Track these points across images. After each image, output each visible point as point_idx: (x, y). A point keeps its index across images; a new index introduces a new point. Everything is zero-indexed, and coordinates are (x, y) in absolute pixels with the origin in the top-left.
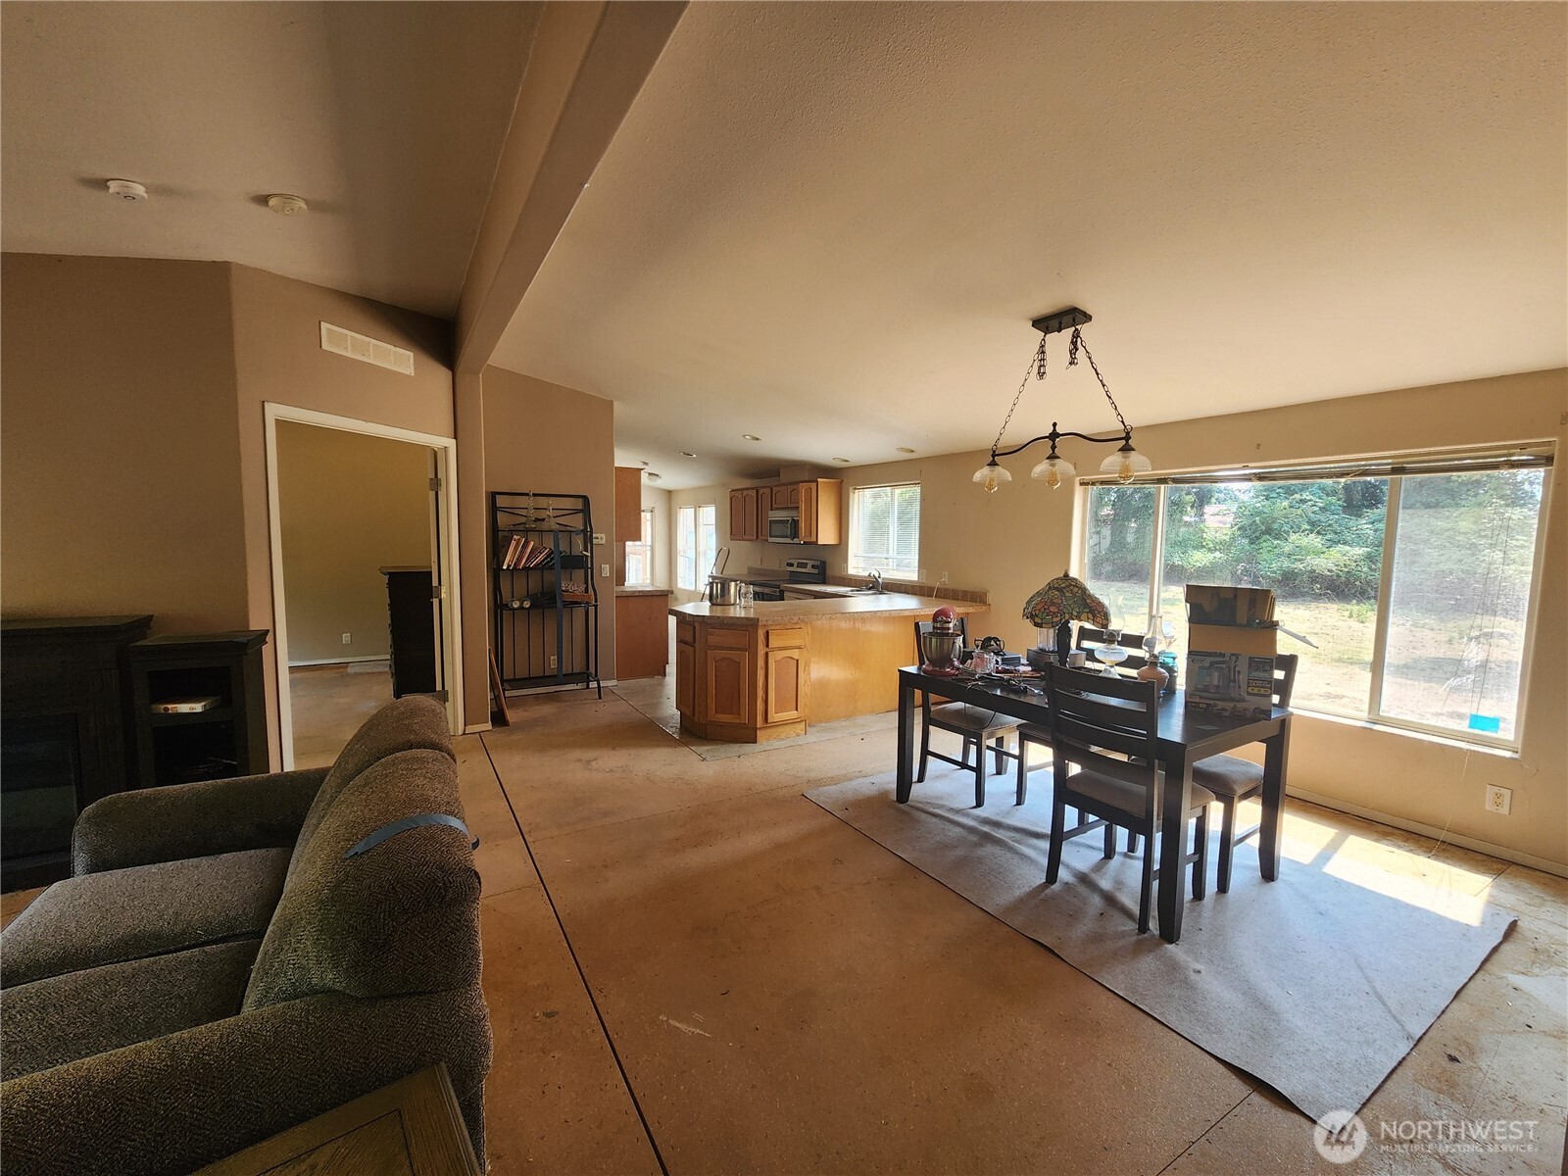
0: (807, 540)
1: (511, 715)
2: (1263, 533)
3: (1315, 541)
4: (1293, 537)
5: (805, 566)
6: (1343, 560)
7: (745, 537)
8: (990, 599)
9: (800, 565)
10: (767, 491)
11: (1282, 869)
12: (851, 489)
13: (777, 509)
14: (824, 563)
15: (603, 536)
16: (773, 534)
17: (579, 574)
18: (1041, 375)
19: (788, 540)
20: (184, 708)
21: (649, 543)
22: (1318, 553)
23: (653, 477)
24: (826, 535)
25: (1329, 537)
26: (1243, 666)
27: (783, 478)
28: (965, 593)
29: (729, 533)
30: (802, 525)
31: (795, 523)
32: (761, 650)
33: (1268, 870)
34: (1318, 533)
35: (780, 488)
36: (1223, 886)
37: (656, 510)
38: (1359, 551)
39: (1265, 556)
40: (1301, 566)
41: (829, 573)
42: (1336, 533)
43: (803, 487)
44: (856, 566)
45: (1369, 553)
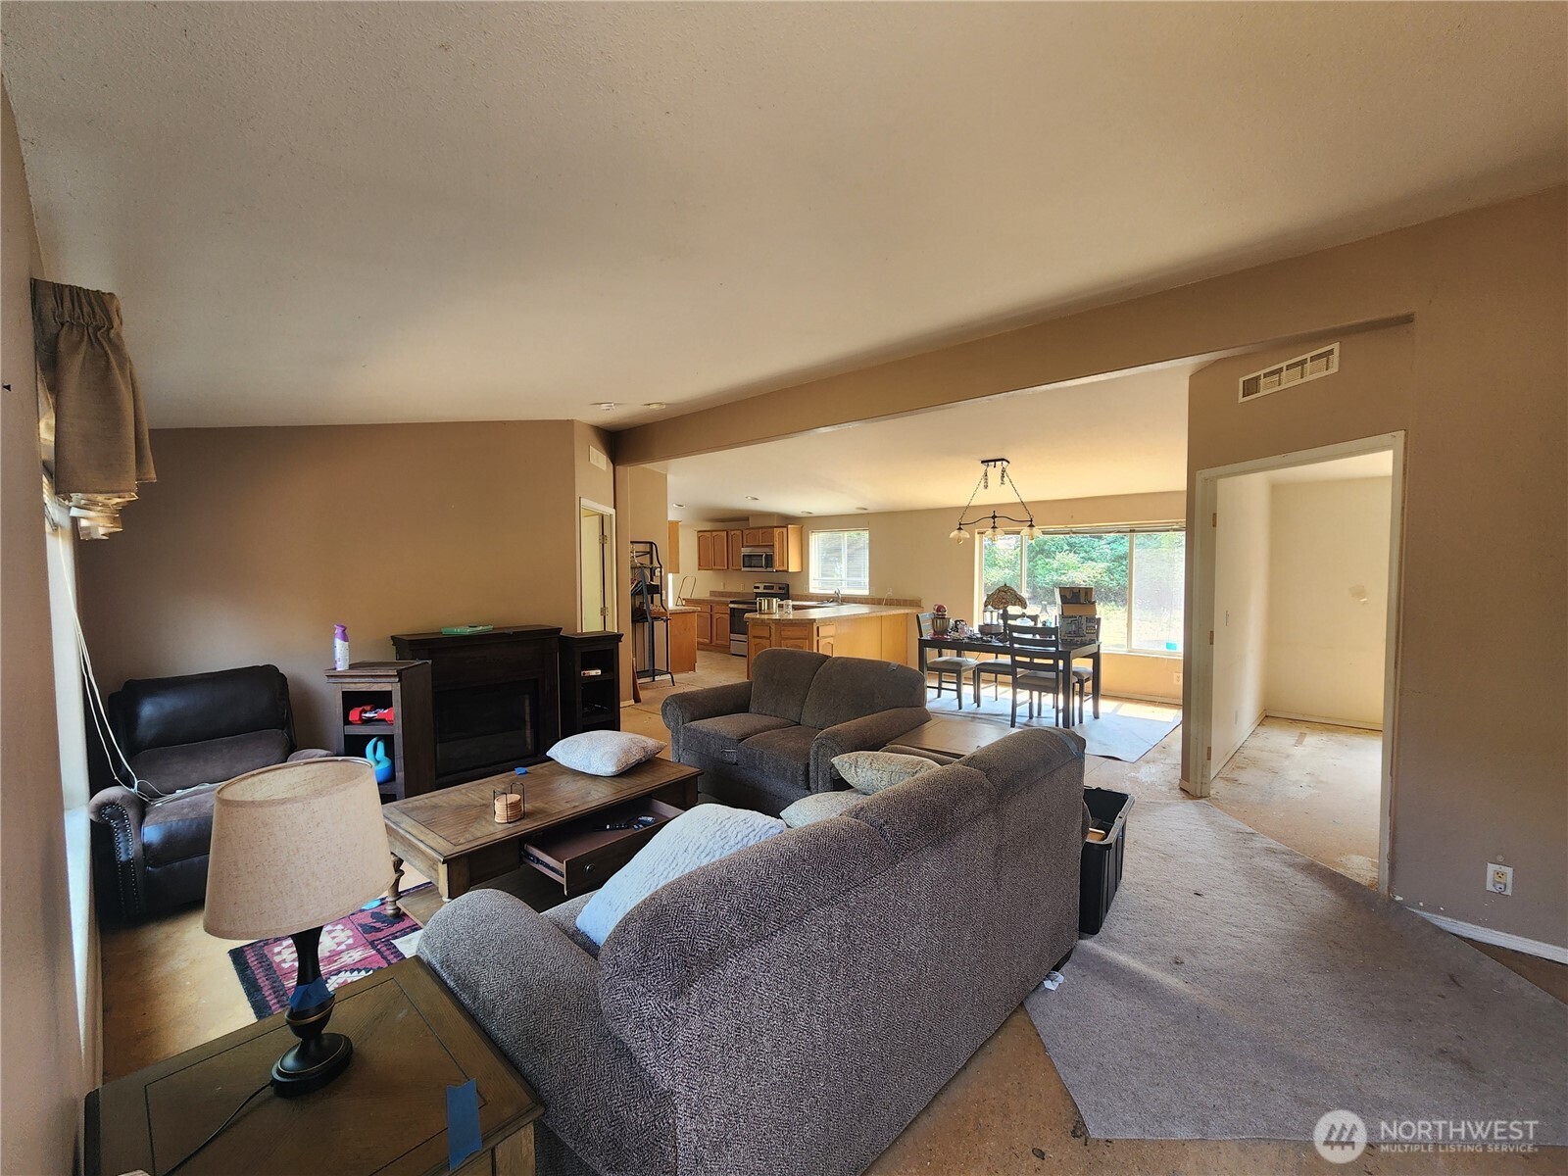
0: (780, 569)
1: (642, 694)
2: (1038, 553)
3: (1072, 559)
4: (1058, 556)
5: (771, 588)
6: (1092, 573)
7: (714, 567)
8: (923, 604)
9: (767, 588)
10: (738, 533)
11: (1101, 715)
12: (810, 532)
13: (747, 546)
14: (788, 585)
16: (747, 564)
17: (656, 597)
18: (986, 487)
19: (762, 569)
20: (593, 673)
22: (1076, 568)
24: (794, 567)
25: (1082, 555)
26: (1084, 621)
27: (752, 523)
28: (905, 601)
29: (697, 563)
30: (777, 558)
31: (769, 557)
32: (815, 638)
33: (1096, 716)
34: (1075, 553)
35: (750, 531)
36: (1081, 722)
38: (1102, 566)
39: (1040, 571)
40: (1065, 579)
41: (791, 592)
42: (1086, 552)
43: (777, 531)
44: (814, 587)
45: (1109, 567)
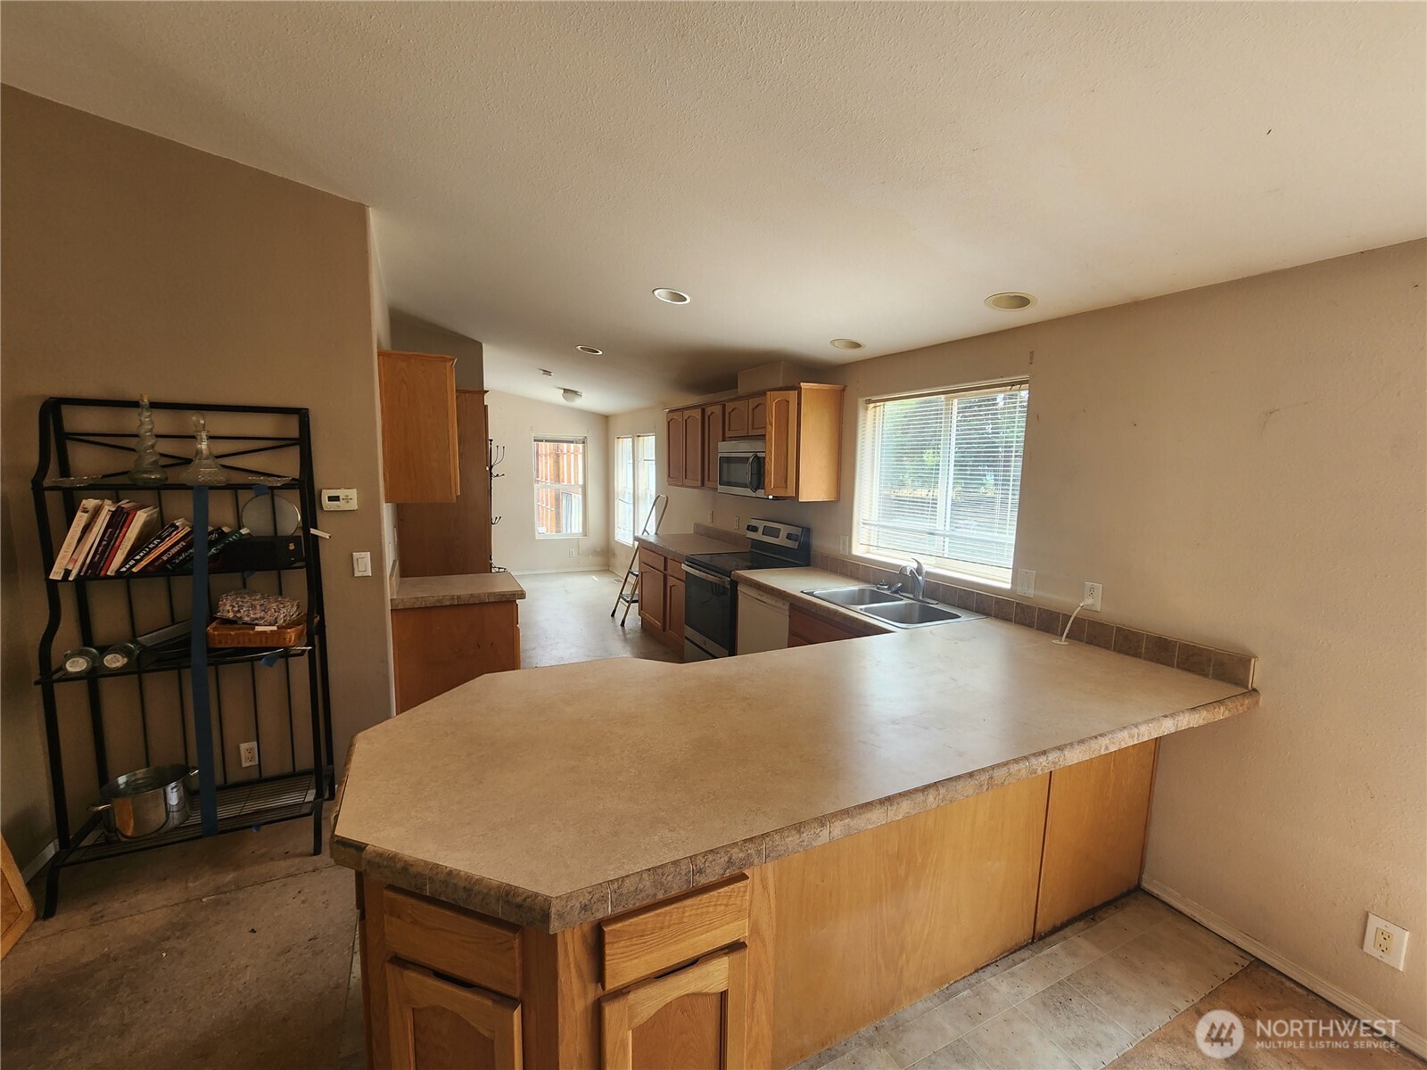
0: (780, 493)
5: (775, 532)
7: (687, 482)
8: (1257, 676)
9: (767, 531)
10: (717, 409)
12: (861, 401)
13: (731, 439)
14: (807, 531)
15: (353, 493)
16: (725, 479)
19: (748, 492)
21: (581, 482)
23: (569, 395)
24: (814, 486)
27: (743, 388)
29: (667, 473)
30: (771, 467)
31: (759, 463)
35: (736, 404)
37: (589, 441)
41: (814, 547)
43: (775, 400)
44: (865, 543)
